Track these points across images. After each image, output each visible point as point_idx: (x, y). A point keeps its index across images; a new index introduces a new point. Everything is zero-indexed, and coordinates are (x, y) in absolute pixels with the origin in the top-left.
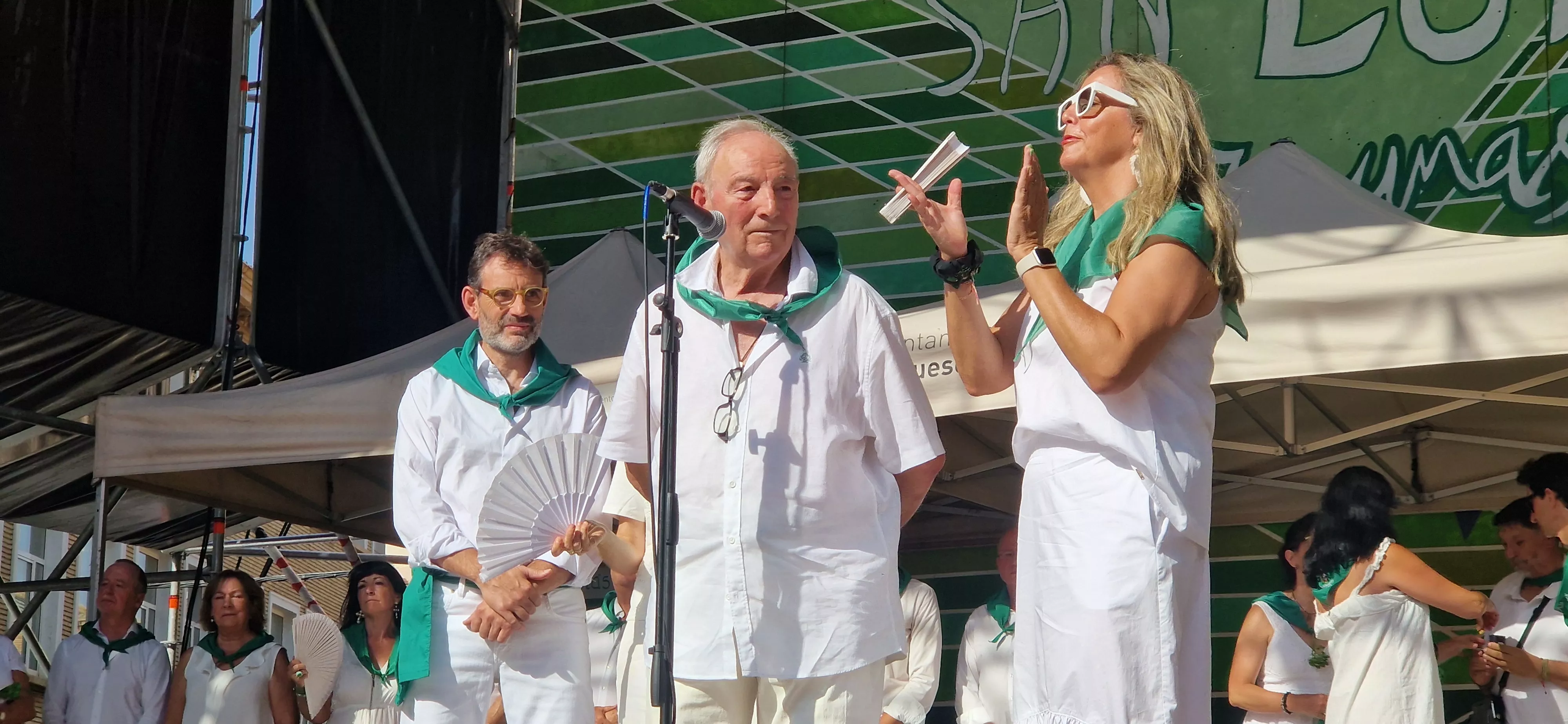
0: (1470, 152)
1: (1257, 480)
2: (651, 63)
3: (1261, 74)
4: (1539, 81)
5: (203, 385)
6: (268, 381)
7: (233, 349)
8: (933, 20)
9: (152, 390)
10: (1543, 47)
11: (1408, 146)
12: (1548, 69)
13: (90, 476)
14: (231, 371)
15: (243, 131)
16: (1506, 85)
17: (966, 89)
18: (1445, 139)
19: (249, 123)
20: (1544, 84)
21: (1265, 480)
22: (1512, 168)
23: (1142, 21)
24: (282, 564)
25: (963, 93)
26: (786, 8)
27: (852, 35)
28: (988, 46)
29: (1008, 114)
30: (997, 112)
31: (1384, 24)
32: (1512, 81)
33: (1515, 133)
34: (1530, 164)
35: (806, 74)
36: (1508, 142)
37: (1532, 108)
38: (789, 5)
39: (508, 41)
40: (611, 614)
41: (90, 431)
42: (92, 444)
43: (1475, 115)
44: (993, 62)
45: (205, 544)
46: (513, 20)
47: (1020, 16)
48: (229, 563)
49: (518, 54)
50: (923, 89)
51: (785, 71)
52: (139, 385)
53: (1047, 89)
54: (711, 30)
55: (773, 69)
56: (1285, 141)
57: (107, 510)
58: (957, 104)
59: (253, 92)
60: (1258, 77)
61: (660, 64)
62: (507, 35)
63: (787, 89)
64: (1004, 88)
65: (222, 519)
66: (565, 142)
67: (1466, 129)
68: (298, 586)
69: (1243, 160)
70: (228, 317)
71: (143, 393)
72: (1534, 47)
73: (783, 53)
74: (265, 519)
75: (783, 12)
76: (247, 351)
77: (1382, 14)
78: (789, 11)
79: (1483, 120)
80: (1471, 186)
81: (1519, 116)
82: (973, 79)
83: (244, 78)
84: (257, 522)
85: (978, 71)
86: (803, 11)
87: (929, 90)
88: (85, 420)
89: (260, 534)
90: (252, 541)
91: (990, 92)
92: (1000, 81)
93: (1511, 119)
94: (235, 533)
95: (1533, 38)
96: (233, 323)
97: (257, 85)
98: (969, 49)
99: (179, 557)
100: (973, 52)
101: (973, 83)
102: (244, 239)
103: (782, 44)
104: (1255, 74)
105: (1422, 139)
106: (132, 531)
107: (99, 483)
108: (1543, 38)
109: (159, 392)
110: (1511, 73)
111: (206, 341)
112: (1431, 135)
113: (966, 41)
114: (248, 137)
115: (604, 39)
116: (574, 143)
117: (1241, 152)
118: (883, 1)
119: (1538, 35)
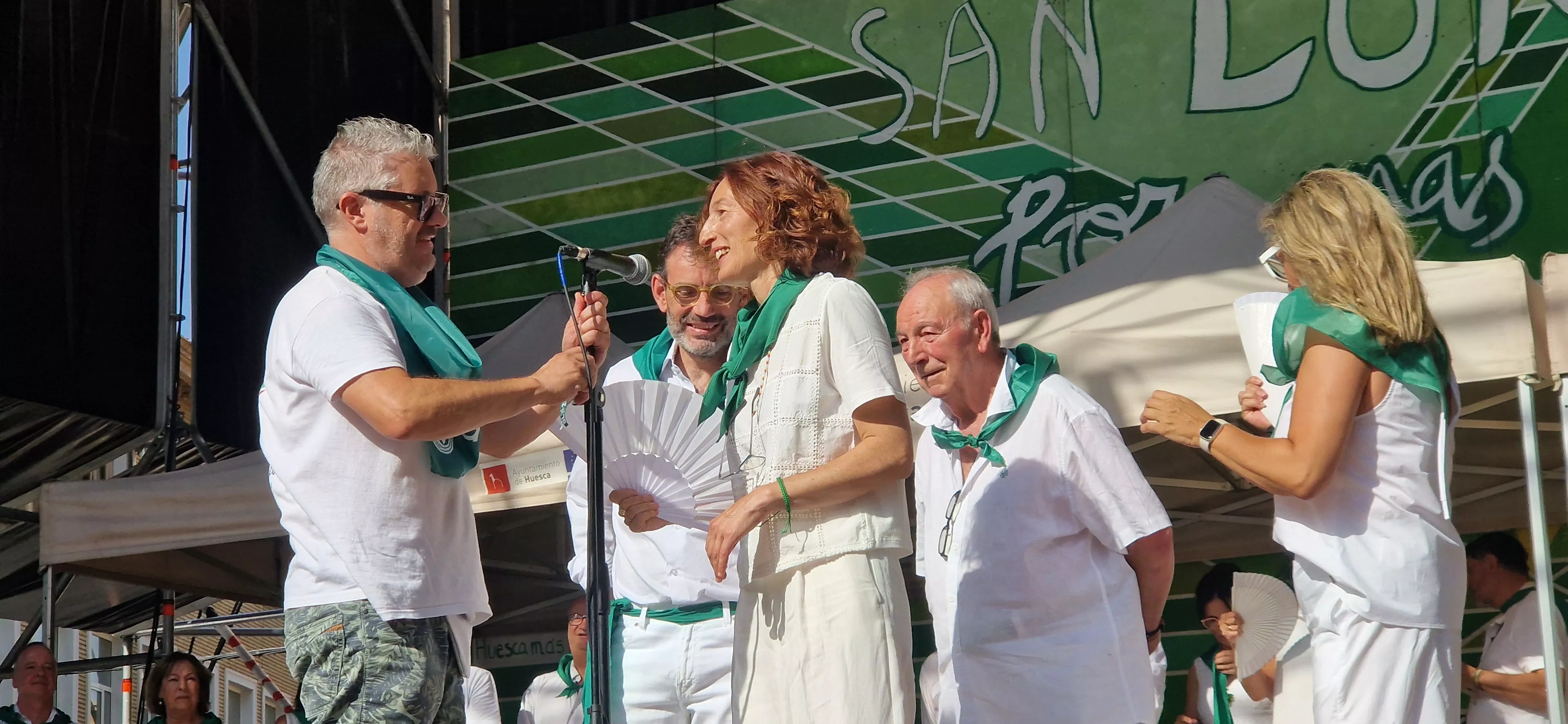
0: (1404, 178)
1: (1208, 517)
2: (581, 123)
3: (1193, 108)
4: (1469, 104)
5: (147, 467)
6: (212, 460)
7: (175, 429)
8: (862, 68)
9: (95, 474)
10: (1472, 70)
12: (1478, 90)
13: (36, 564)
14: (173, 451)
15: (175, 209)
16: (1436, 109)
17: (897, 135)
18: (1378, 166)
19: (181, 202)
20: (1474, 107)
21: (1215, 516)
22: (1447, 192)
23: (1070, 61)
24: (234, 643)
25: (897, 140)
26: (715, 62)
27: (781, 87)
28: (918, 91)
29: (941, 159)
30: (930, 157)
31: (1312, 53)
32: (1442, 105)
33: (1448, 156)
34: (1464, 187)
35: (737, 128)
36: (1441, 167)
37: (1465, 131)
38: (718, 59)
39: (437, 107)
40: (568, 678)
41: (34, 519)
42: (37, 531)
43: (1407, 141)
44: (924, 108)
45: (155, 626)
46: (441, 86)
47: (948, 61)
48: (180, 645)
49: (448, 121)
50: (855, 138)
51: (716, 126)
52: (82, 470)
53: (979, 132)
54: (640, 87)
55: (704, 124)
56: (1219, 175)
57: (55, 597)
58: (890, 152)
59: (183, 170)
60: (1189, 112)
61: (590, 125)
62: (436, 102)
63: (718, 143)
64: (936, 133)
65: (171, 601)
66: (498, 206)
67: (1398, 155)
68: (251, 664)
69: (1179, 196)
70: (168, 399)
71: (86, 478)
72: (1462, 70)
73: (715, 109)
74: (214, 599)
75: (711, 67)
76: (188, 431)
77: (1310, 43)
78: (717, 66)
79: (1415, 145)
81: (1451, 140)
82: (905, 125)
83: (174, 157)
84: (205, 601)
85: (910, 116)
86: (731, 64)
87: (861, 139)
88: (30, 508)
89: (211, 614)
90: (203, 621)
91: (922, 138)
92: (932, 127)
93: (1443, 143)
94: (184, 614)
95: (1461, 61)
96: (173, 403)
97: (187, 163)
98: (900, 95)
99: (130, 640)
100: (904, 99)
101: (905, 129)
102: (181, 318)
103: (712, 99)
104: (1185, 108)
106: (80, 617)
107: (46, 570)
109: (102, 475)
110: (1441, 97)
111: (147, 421)
112: (1364, 162)
113: (896, 88)
114: (180, 215)
115: (533, 102)
116: (507, 207)
117: (1175, 188)
118: (812, 51)
119: (1466, 58)
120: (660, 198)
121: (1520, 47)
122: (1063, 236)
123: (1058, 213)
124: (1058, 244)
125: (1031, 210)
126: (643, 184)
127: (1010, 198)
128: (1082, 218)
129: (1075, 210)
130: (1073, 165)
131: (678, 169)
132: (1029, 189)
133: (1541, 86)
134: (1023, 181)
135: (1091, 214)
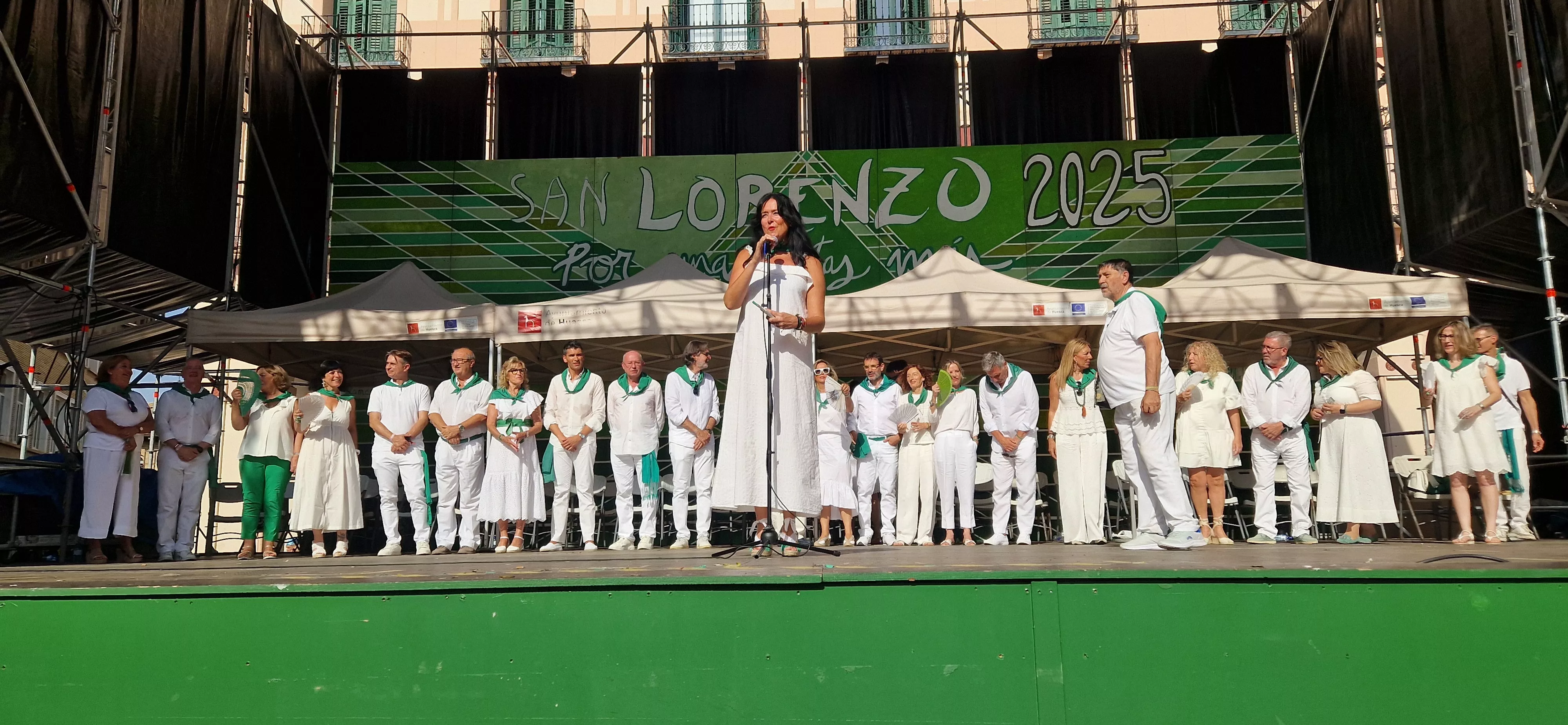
0: (710, 261)
2: (394, 196)
4: (733, 240)
7: (232, 293)
8: (515, 194)
10: (735, 229)
11: (689, 257)
17: (527, 221)
18: (702, 256)
20: (735, 241)
22: (724, 268)
23: (595, 205)
27: (481, 196)
28: (536, 206)
29: (543, 231)
30: (539, 230)
31: (681, 216)
32: (724, 239)
33: (725, 256)
35: (462, 208)
36: (723, 259)
38: (455, 181)
43: (712, 249)
44: (538, 212)
46: (330, 171)
47: (549, 197)
49: (334, 186)
50: (510, 219)
51: (453, 206)
53: (559, 224)
54: (421, 186)
55: (448, 205)
58: (523, 226)
60: (638, 228)
61: (398, 197)
63: (453, 213)
64: (542, 222)
66: (355, 223)
67: (709, 253)
69: (631, 257)
70: (230, 281)
72: (731, 229)
73: (453, 200)
75: (452, 184)
77: (681, 212)
78: (455, 184)
79: (714, 251)
80: (710, 272)
81: (726, 251)
82: (530, 217)
85: (532, 214)
86: (460, 184)
87: (512, 219)
91: (537, 223)
92: (540, 219)
93: (724, 252)
95: (731, 226)
96: (232, 283)
98: (529, 206)
100: (530, 208)
101: (530, 219)
103: (451, 196)
104: (636, 227)
105: (694, 255)
108: (735, 226)
110: (724, 236)
112: (697, 254)
113: (527, 203)
115: (373, 184)
116: (359, 223)
117: (631, 253)
118: (495, 184)
119: (733, 225)
120: (427, 230)
122: (589, 265)
123: (587, 256)
124: (587, 268)
125: (576, 254)
126: (420, 223)
127: (569, 249)
128: (596, 259)
129: (593, 256)
130: (594, 241)
131: (436, 220)
132: (576, 247)
134: (574, 244)
135: (600, 258)
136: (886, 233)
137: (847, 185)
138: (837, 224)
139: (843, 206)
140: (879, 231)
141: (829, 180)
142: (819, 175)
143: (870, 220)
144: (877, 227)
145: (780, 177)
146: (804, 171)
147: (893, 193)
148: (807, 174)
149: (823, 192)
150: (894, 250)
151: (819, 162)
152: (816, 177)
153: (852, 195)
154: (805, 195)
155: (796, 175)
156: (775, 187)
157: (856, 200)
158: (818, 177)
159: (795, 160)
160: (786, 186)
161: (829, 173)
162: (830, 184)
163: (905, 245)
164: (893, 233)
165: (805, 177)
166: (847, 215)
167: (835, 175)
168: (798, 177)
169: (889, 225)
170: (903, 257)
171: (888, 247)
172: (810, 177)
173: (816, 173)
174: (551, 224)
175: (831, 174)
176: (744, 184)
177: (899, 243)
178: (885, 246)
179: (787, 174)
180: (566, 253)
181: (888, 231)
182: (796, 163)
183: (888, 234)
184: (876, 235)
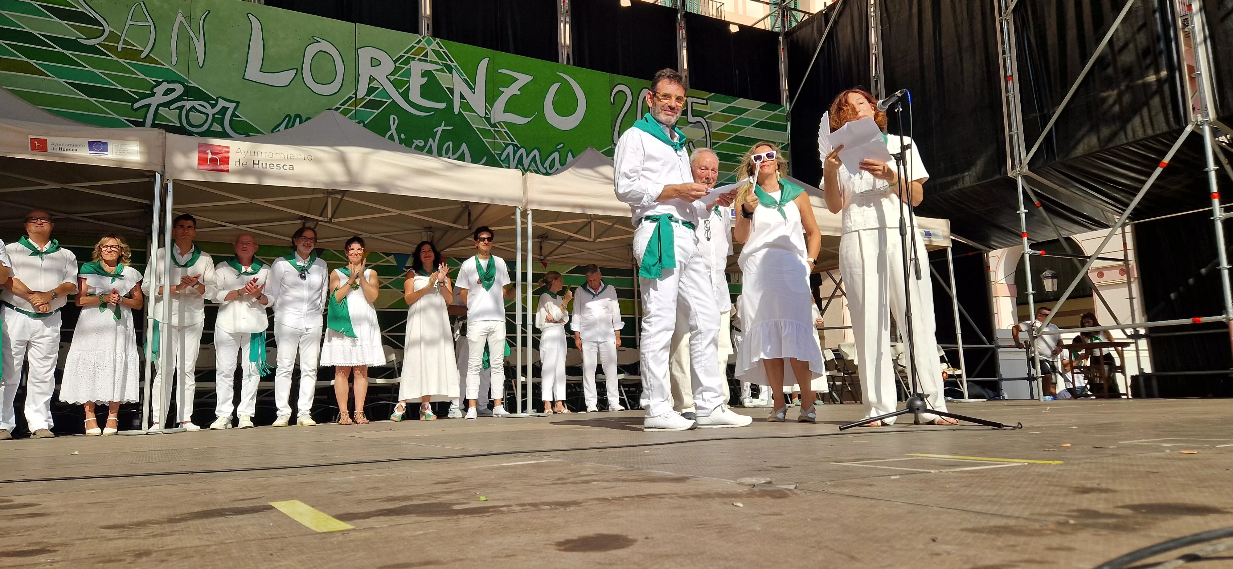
3: (245, 77)
4: (351, 110)
8: (82, 10)
10: (354, 99)
12: (356, 106)
16: (340, 108)
17: (98, 44)
20: (354, 111)
23: (191, 43)
25: (98, 46)
28: (113, 30)
29: (121, 61)
30: (116, 59)
31: (296, 74)
44: (114, 37)
47: (130, 22)
50: (74, 38)
53: (142, 56)
60: (243, 78)
64: (120, 50)
69: (235, 108)
72: (351, 98)
77: (296, 70)
87: (77, 39)
91: (112, 49)
92: (118, 46)
95: (351, 95)
98: (103, 29)
100: (105, 31)
101: (103, 43)
104: (241, 77)
108: (354, 96)
110: (343, 104)
113: (99, 24)
117: (235, 104)
119: (353, 94)
121: (371, 97)
122: (181, 108)
123: (179, 99)
124: (178, 111)
125: (166, 94)
127: (155, 86)
128: (190, 103)
129: (187, 100)
130: (188, 82)
132: (165, 86)
133: (377, 112)
134: (163, 82)
135: (196, 104)
136: (500, 129)
137: (466, 77)
138: (456, 113)
139: (462, 97)
140: (494, 126)
141: (450, 69)
142: (440, 62)
143: (486, 114)
144: (493, 123)
145: (402, 57)
146: (426, 55)
147: (508, 92)
148: (429, 59)
149: (444, 79)
150: (507, 145)
151: (441, 50)
152: (437, 63)
153: (471, 88)
154: (426, 79)
155: (418, 58)
156: (397, 64)
157: (474, 93)
158: (439, 65)
159: (418, 43)
160: (408, 66)
161: (449, 62)
162: (451, 73)
163: (516, 143)
164: (507, 130)
165: (426, 61)
166: (466, 106)
167: (455, 66)
168: (419, 60)
169: (503, 122)
170: (515, 153)
171: (502, 142)
172: (431, 62)
173: (437, 60)
174: (131, 54)
175: (451, 64)
176: (365, 55)
177: (512, 140)
178: (499, 140)
179: (409, 55)
180: (152, 90)
181: (503, 128)
182: (418, 46)
183: (502, 130)
184: (492, 129)
